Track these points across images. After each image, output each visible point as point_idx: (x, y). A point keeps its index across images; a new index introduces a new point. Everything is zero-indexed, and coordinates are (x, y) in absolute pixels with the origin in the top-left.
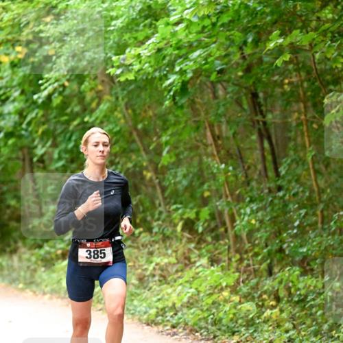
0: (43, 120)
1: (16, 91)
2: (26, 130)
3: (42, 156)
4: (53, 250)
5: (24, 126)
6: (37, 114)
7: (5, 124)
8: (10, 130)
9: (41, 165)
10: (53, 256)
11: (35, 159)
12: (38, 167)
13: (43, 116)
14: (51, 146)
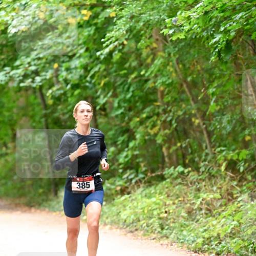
0: (105, 73)
1: (81, 48)
2: (90, 82)
3: (104, 104)
4: (113, 187)
5: (88, 79)
6: (100, 68)
7: (72, 77)
8: (77, 82)
9: (103, 113)
10: (113, 192)
11: (98, 108)
12: (101, 114)
13: (105, 70)
14: (112, 96)
